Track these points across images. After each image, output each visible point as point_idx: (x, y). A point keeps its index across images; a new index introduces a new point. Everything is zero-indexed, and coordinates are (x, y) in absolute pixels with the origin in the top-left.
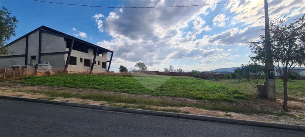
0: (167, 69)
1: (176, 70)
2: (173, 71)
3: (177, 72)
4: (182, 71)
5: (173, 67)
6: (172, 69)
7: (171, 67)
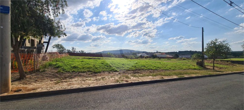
0: (69, 50)
1: (78, 51)
2: (75, 52)
3: (79, 53)
4: (84, 52)
5: (75, 49)
6: (74, 50)
7: (73, 48)
